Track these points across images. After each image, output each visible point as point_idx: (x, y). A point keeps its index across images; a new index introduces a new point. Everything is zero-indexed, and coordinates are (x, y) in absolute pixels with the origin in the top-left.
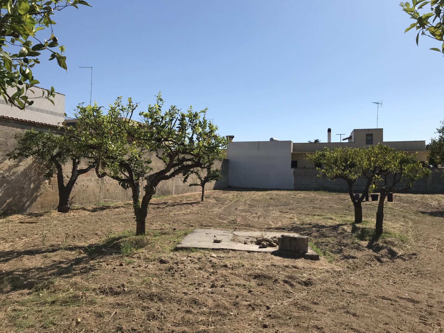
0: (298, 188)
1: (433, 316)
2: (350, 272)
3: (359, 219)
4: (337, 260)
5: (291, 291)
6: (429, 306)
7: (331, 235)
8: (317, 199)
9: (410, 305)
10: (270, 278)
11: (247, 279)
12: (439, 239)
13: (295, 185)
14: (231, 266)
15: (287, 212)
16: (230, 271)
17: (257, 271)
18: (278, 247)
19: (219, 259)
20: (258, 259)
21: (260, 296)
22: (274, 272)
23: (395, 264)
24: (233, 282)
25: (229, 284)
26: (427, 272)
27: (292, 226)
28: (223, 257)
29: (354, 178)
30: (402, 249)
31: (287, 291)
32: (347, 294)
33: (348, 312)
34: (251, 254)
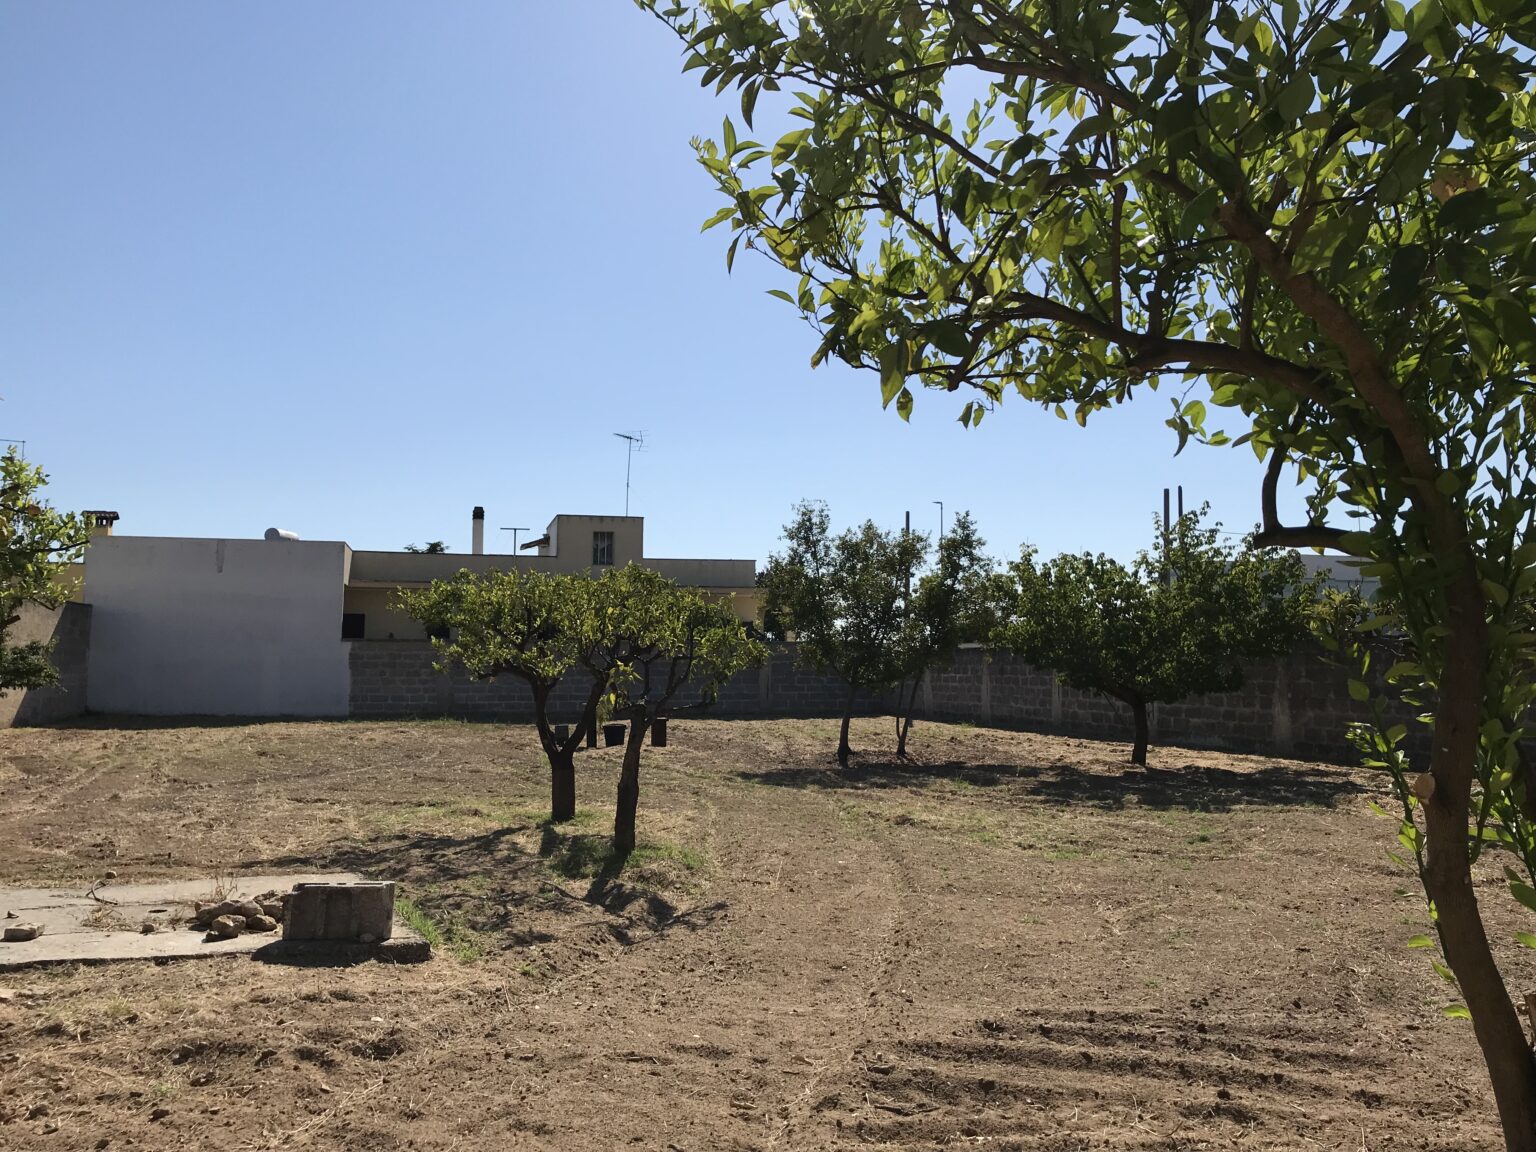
0: (365, 709)
1: (769, 1090)
2: (533, 987)
3: (564, 808)
4: (489, 953)
5: (324, 1087)
6: (756, 1060)
7: (474, 869)
8: (431, 749)
9: (705, 1065)
10: (242, 1050)
11: (147, 1068)
12: (787, 854)
13: (353, 698)
14: (80, 1028)
15: (321, 800)
16: (73, 1048)
17: (191, 1029)
18: (280, 929)
19: (29, 1007)
20: (199, 986)
21: (200, 1124)
22: (259, 1026)
23: (668, 943)
24: (84, 1090)
25: (69, 1099)
26: (754, 958)
27: (337, 847)
28: (46, 997)
29: (552, 672)
30: (689, 894)
31: (310, 1090)
32: (521, 1063)
33: (520, 1126)
34: (171, 968)
